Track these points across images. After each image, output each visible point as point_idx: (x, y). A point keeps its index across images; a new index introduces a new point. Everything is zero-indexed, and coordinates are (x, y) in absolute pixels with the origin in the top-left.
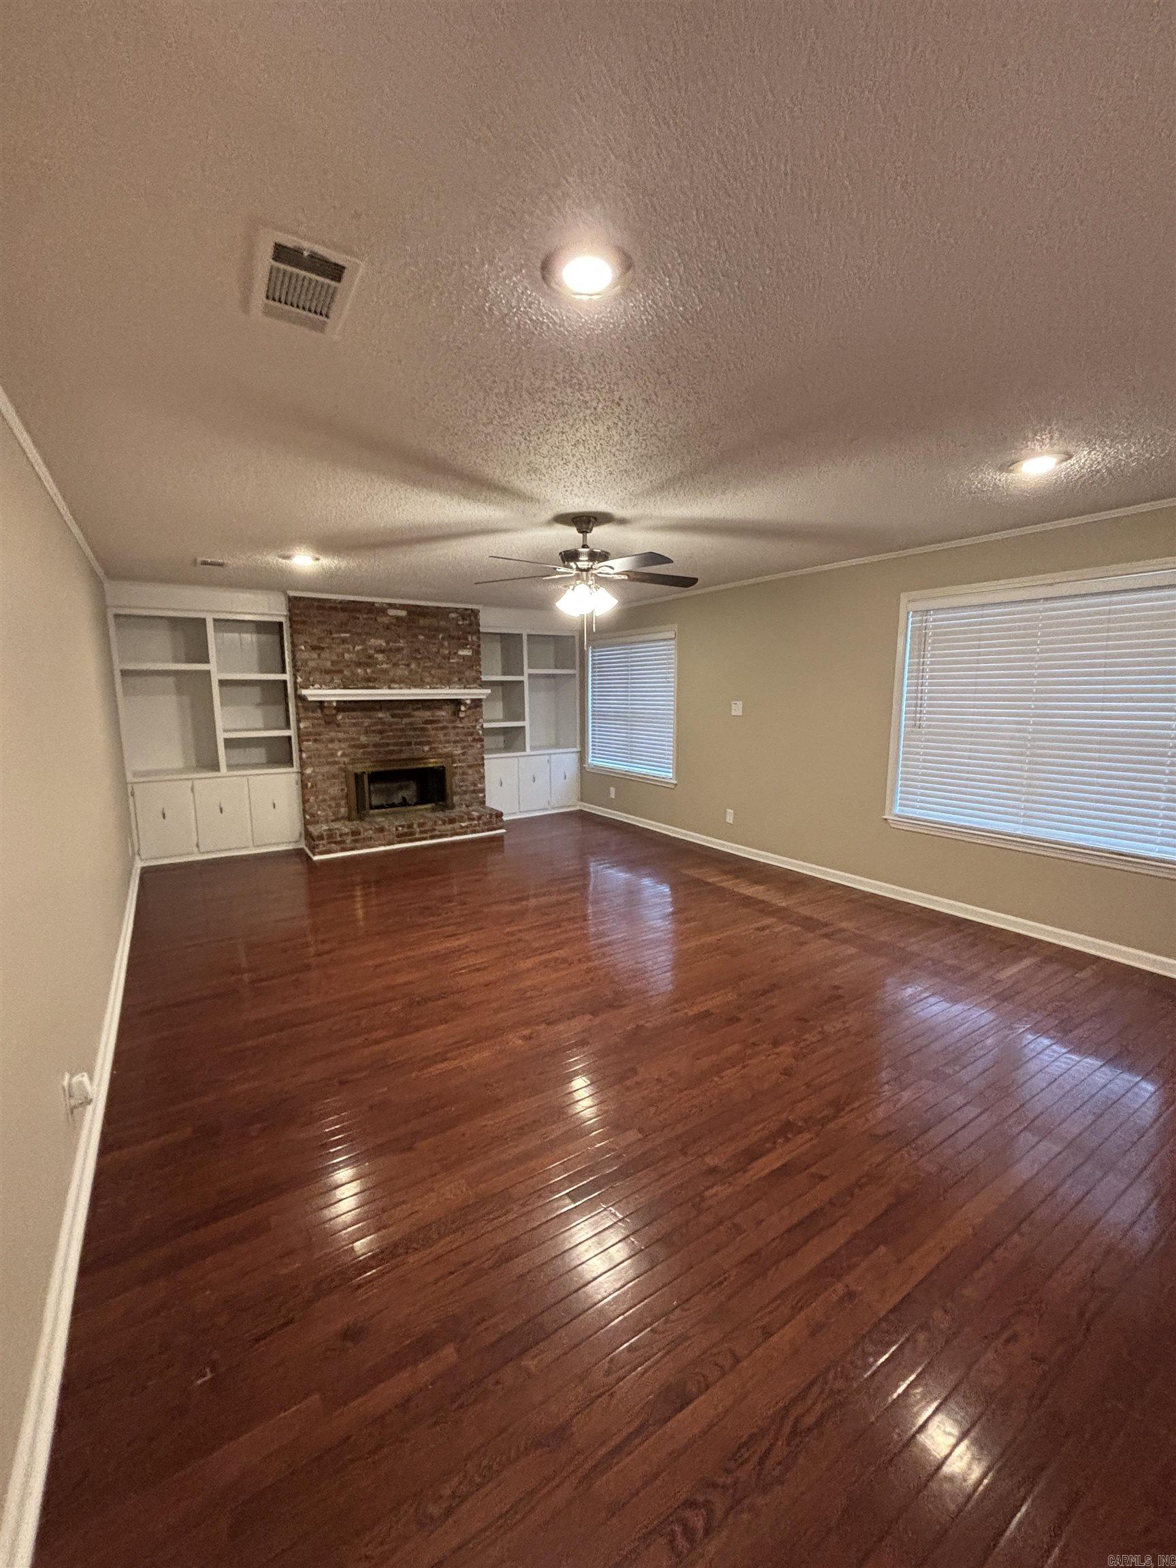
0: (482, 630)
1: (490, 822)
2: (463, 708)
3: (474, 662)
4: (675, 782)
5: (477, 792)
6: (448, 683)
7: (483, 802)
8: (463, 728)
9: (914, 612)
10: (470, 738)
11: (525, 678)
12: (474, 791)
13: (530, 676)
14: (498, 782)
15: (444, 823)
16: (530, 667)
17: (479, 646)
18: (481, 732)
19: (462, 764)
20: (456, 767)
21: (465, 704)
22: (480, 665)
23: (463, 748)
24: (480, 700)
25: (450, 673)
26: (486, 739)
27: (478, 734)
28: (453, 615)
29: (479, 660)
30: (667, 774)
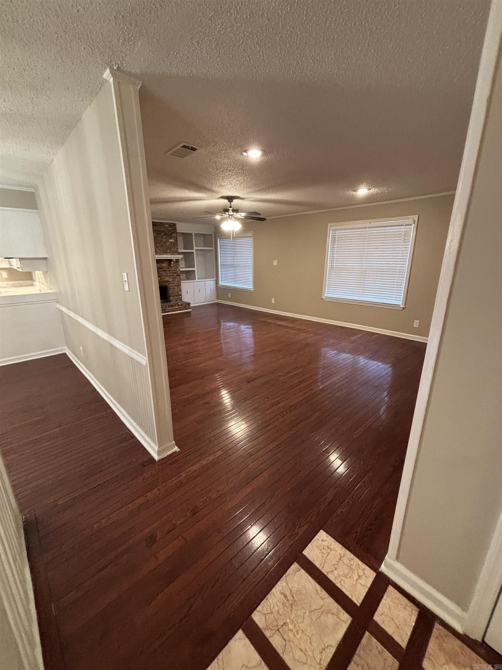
0: (178, 231)
1: (186, 307)
2: (172, 263)
3: (175, 244)
4: (253, 290)
5: (179, 296)
6: (166, 253)
7: (181, 300)
8: (172, 270)
9: (332, 230)
10: (175, 275)
11: (194, 251)
12: (178, 295)
13: (196, 250)
14: (186, 292)
15: (169, 307)
16: (196, 246)
17: (177, 238)
18: (179, 272)
19: (173, 285)
20: (171, 286)
21: (173, 261)
22: (177, 246)
23: (173, 278)
24: (178, 260)
25: (167, 249)
26: (181, 275)
27: (178, 273)
28: (167, 226)
29: (177, 243)
30: (250, 286)
